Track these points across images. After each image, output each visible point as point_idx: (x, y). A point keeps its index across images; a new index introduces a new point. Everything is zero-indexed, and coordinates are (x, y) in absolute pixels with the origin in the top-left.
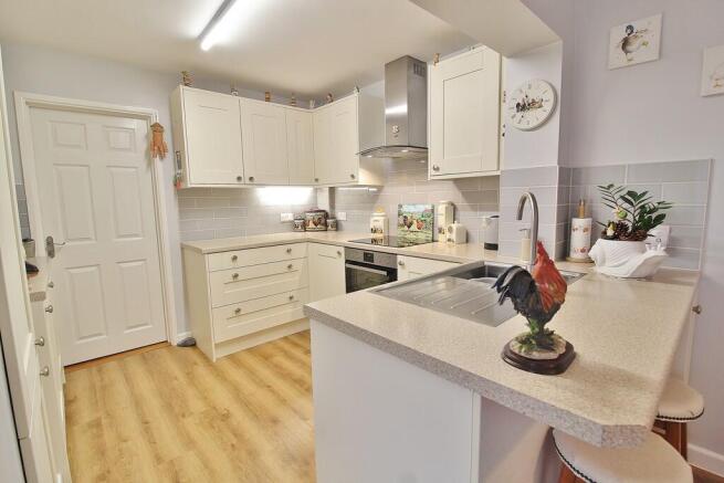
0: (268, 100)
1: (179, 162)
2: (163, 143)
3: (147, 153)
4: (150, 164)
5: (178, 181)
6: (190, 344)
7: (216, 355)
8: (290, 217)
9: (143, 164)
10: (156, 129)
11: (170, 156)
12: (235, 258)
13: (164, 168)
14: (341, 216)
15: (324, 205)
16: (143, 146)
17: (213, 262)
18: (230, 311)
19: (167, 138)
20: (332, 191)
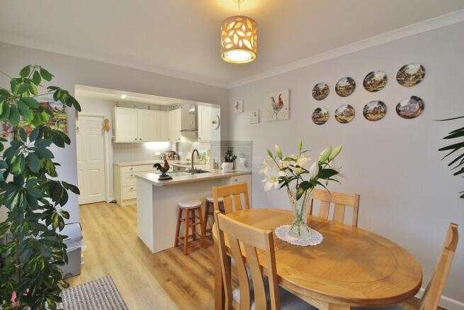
0: (149, 109)
1: (114, 133)
2: (108, 126)
3: (102, 130)
4: (103, 133)
5: (113, 140)
6: (114, 202)
7: (123, 205)
8: (159, 154)
9: (100, 133)
10: (106, 121)
11: (111, 130)
12: (132, 169)
13: (108, 135)
14: (180, 154)
15: (174, 150)
16: (101, 127)
17: (123, 169)
18: (129, 188)
19: (110, 124)
20: (177, 144)
